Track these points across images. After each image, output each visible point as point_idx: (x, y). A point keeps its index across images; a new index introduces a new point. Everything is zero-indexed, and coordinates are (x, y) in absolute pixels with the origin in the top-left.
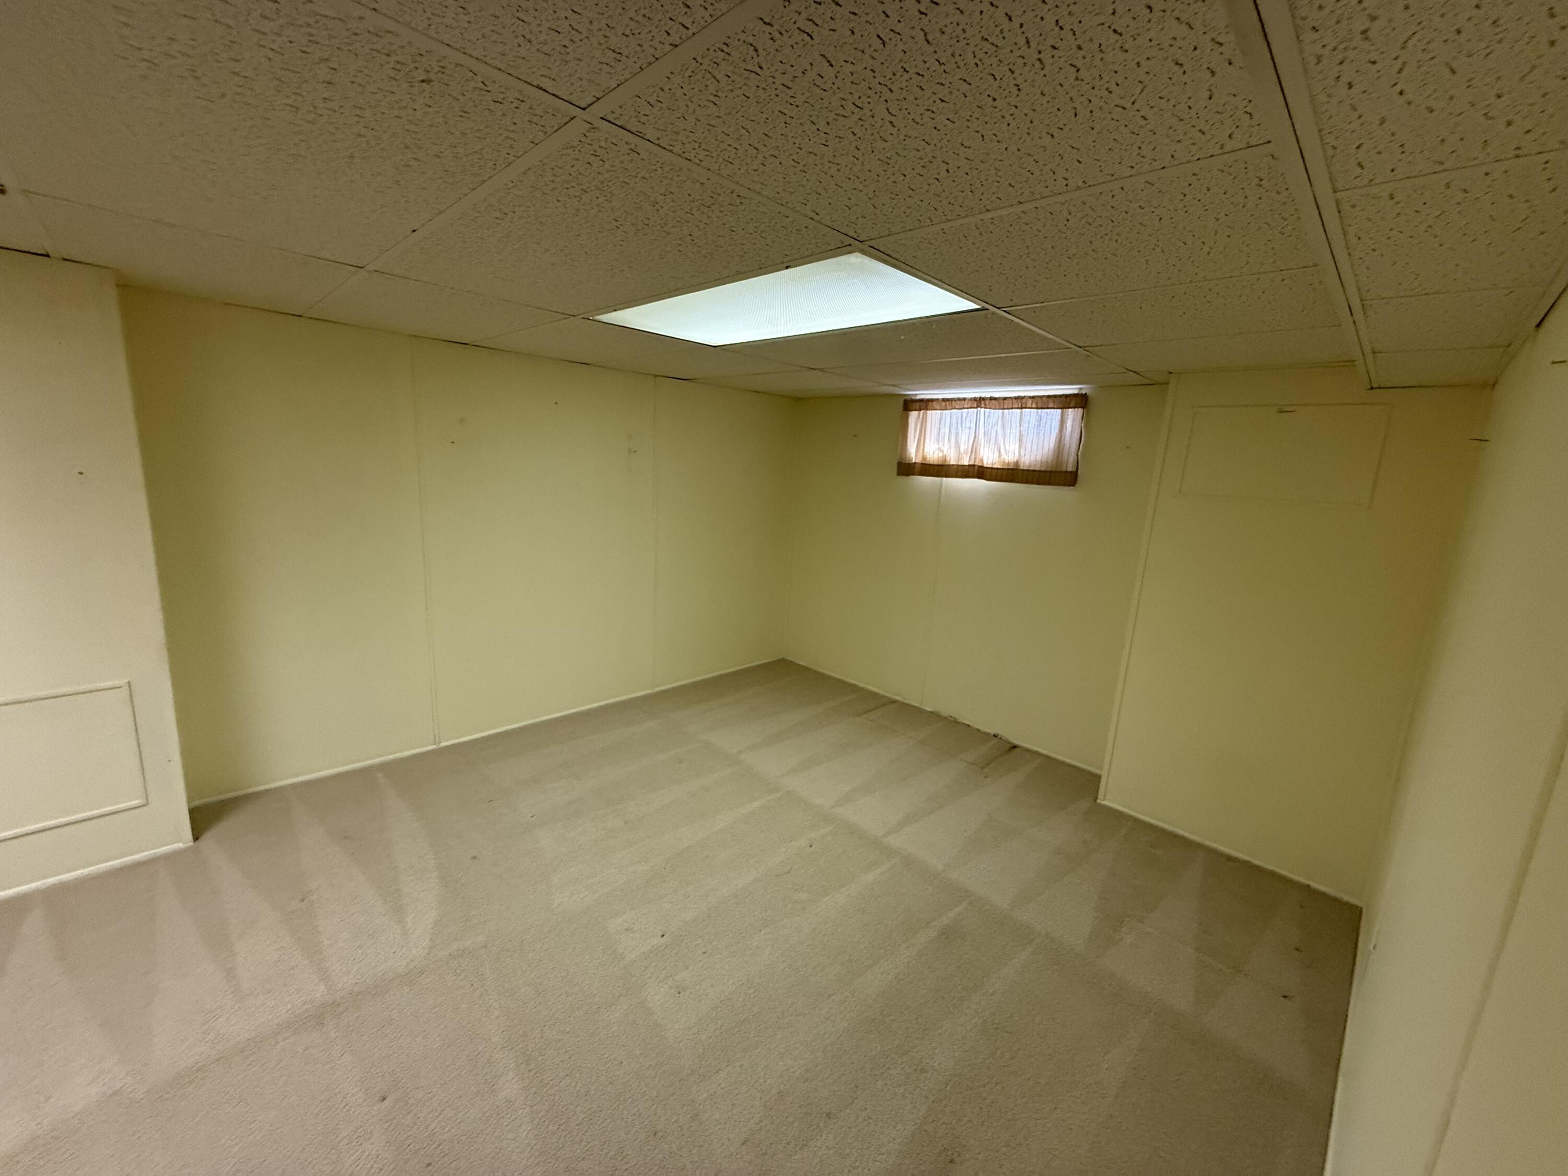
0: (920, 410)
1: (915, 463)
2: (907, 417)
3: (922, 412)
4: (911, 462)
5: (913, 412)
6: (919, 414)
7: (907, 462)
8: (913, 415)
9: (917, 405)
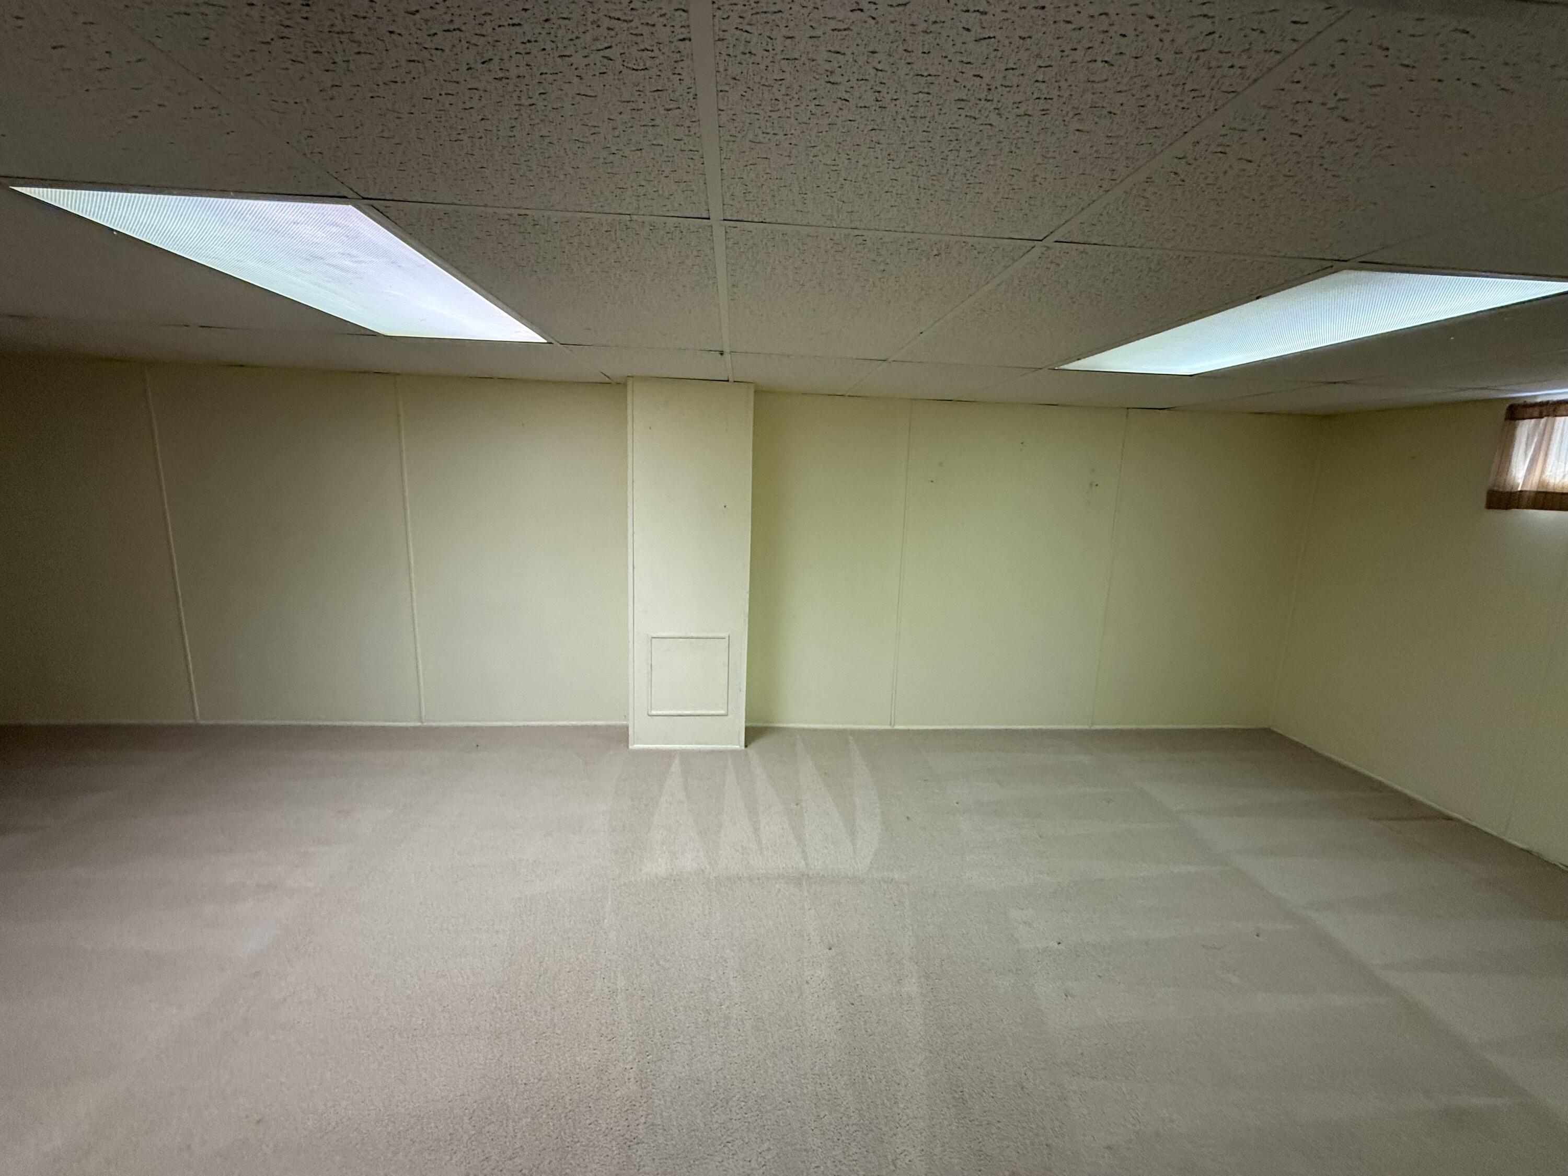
0: (1541, 417)
1: (1521, 491)
2: (1514, 429)
3: (1543, 420)
4: (1514, 490)
5: (1527, 421)
6: (1537, 425)
7: (1508, 489)
8: (1525, 428)
9: (1536, 412)
